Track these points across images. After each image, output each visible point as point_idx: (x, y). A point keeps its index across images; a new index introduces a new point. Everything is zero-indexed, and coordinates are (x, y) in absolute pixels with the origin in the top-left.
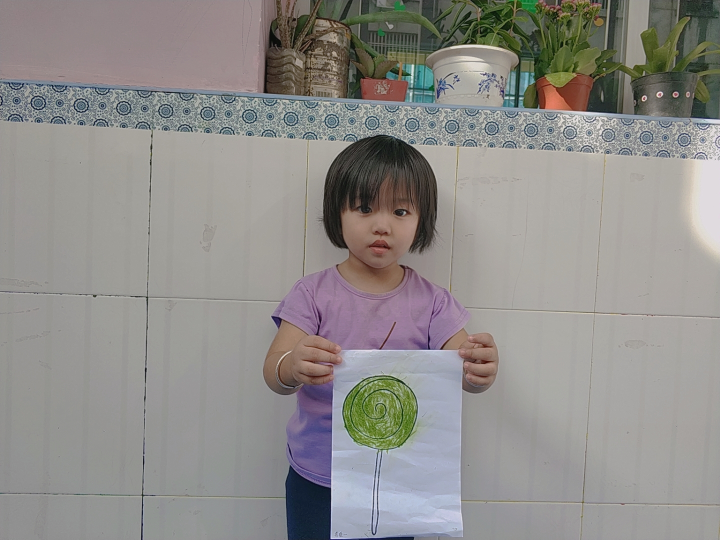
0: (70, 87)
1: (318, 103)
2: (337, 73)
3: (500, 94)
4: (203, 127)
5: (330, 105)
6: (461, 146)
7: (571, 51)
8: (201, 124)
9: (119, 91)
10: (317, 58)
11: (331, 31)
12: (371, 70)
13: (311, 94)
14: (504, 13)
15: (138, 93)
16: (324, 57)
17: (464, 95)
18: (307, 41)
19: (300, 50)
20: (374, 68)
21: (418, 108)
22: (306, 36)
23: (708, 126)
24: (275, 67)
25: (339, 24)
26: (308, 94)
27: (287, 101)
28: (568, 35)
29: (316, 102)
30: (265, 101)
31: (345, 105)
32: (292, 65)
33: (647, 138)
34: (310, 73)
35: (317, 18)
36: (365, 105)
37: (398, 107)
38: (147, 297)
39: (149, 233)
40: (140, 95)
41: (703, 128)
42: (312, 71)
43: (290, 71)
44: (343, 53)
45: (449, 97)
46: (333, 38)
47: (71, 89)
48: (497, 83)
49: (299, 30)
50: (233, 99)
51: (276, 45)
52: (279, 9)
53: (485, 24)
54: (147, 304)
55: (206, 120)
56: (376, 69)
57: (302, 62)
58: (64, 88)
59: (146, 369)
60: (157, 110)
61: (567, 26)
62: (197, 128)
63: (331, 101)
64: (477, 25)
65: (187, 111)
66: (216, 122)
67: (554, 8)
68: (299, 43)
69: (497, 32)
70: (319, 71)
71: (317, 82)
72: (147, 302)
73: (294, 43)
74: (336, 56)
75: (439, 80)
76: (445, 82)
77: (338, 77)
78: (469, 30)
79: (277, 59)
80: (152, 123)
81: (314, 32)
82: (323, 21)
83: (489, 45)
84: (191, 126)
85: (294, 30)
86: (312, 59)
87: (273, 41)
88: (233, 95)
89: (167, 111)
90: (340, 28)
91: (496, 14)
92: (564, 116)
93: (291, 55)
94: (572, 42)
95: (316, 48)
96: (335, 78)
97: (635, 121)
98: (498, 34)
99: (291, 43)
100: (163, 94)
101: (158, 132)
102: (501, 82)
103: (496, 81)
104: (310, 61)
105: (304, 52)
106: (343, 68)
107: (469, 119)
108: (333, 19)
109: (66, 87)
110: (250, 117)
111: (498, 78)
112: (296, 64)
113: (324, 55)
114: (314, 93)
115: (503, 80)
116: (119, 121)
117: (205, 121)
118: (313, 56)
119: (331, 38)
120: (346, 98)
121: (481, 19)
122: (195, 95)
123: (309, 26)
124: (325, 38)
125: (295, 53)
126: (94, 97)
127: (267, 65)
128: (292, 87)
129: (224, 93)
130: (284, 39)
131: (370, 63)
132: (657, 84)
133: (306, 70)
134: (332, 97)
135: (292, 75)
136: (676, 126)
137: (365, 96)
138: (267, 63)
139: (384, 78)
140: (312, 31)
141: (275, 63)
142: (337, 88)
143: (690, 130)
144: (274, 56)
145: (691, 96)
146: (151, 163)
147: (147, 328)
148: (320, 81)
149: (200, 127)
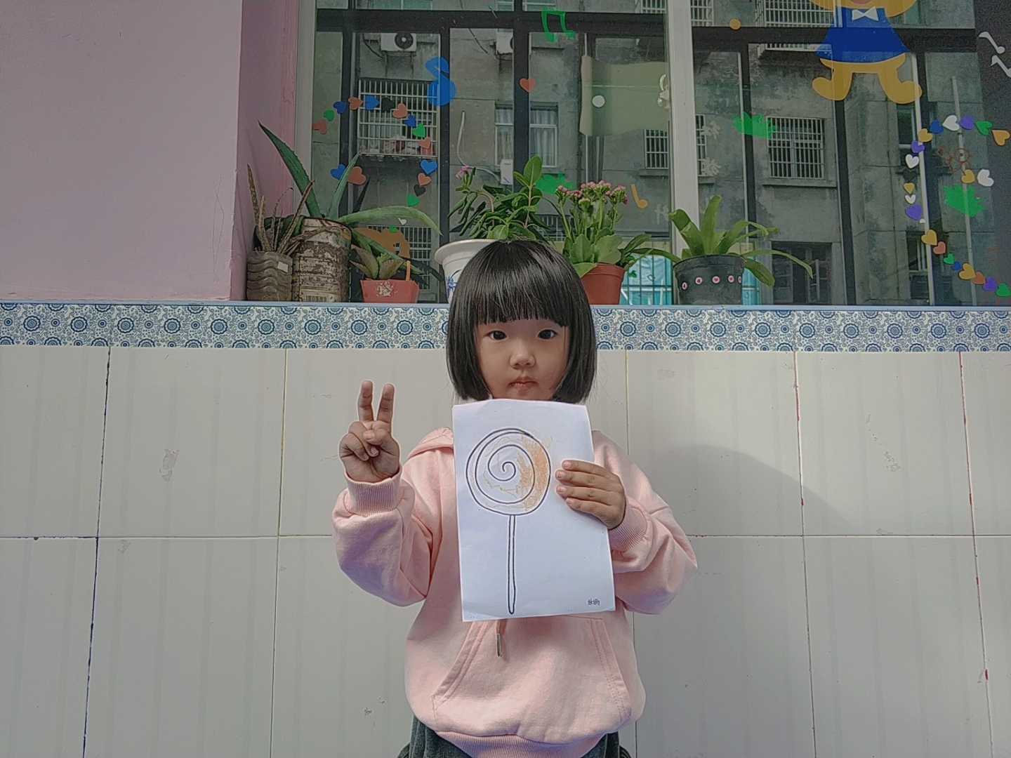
0: (21, 304)
2: (332, 275)
4: (166, 340)
5: (311, 310)
8: (164, 338)
9: (74, 306)
10: (306, 261)
11: (321, 231)
13: (300, 300)
15: (95, 308)
16: (315, 259)
18: (293, 244)
19: (286, 254)
20: (377, 268)
22: (291, 237)
23: (744, 313)
24: (256, 272)
25: (333, 224)
26: (297, 299)
27: (262, 308)
28: (590, 221)
29: (295, 308)
30: (236, 309)
31: (328, 309)
32: (273, 270)
33: (673, 330)
34: (299, 276)
35: (305, 218)
36: (351, 309)
37: (388, 309)
38: (97, 538)
39: (102, 462)
40: (97, 309)
41: (739, 315)
42: (301, 274)
43: (271, 276)
44: (338, 253)
46: (321, 238)
47: (21, 306)
49: (284, 230)
51: (256, 248)
52: (256, 210)
53: (495, 215)
54: (97, 546)
56: (380, 269)
57: (287, 266)
58: (14, 306)
59: (92, 625)
60: (116, 324)
61: (588, 211)
62: (160, 342)
63: (314, 306)
65: (149, 325)
66: (181, 335)
67: (578, 193)
68: (284, 246)
69: (509, 223)
70: (309, 274)
71: (306, 285)
72: (97, 543)
73: (278, 246)
74: (330, 257)
75: (448, 278)
76: (453, 281)
77: (332, 280)
78: (478, 223)
79: (257, 264)
80: (110, 339)
81: (303, 232)
82: (312, 220)
84: (153, 340)
86: (301, 261)
87: (257, 243)
88: (201, 304)
89: (126, 326)
90: (333, 227)
91: (507, 203)
95: (305, 250)
97: (658, 311)
98: (510, 225)
99: (274, 245)
100: (123, 307)
101: (116, 348)
104: (298, 263)
105: (290, 256)
106: (340, 270)
108: (326, 218)
109: (17, 304)
110: (220, 327)
112: (278, 268)
113: (315, 257)
114: (304, 298)
116: (73, 338)
117: (169, 334)
118: (302, 259)
121: (495, 210)
122: (159, 307)
123: (293, 226)
124: (316, 239)
125: (277, 257)
126: (47, 313)
127: (247, 271)
128: (274, 293)
129: (190, 303)
130: (262, 242)
131: (373, 263)
132: (695, 269)
133: (293, 274)
134: (325, 301)
135: (274, 279)
136: (707, 315)
137: (365, 299)
138: (247, 268)
139: (387, 279)
140: (300, 233)
141: (254, 268)
142: (332, 291)
143: (724, 318)
144: (254, 260)
145: (736, 280)
146: (107, 383)
147: (96, 573)
148: (311, 284)
149: (163, 341)
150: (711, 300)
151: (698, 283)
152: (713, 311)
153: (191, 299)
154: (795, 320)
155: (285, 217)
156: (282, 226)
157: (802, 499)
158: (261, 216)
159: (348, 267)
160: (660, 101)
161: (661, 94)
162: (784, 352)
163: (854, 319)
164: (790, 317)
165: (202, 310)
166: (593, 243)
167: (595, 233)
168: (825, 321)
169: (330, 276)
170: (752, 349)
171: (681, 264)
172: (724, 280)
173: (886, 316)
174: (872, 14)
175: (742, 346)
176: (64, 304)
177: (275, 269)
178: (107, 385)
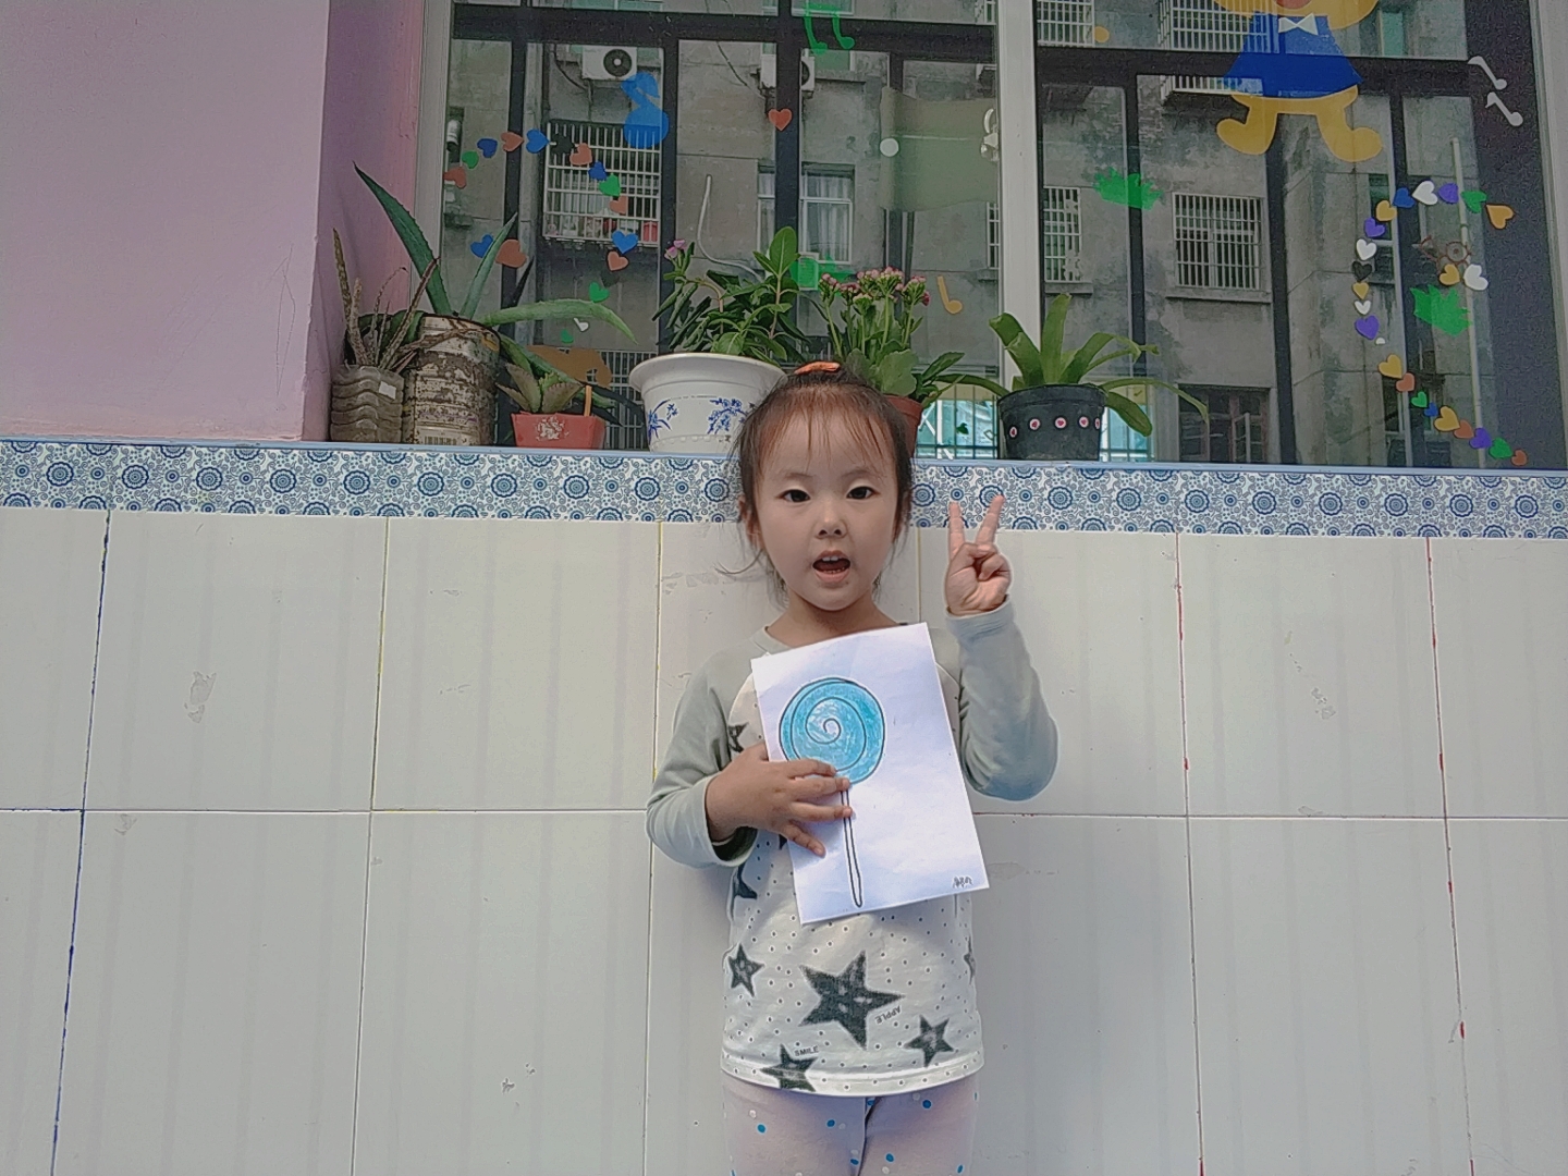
1: (405, 454)
2: (466, 405)
4: (199, 501)
5: (428, 457)
6: (664, 520)
7: (868, 358)
8: (197, 497)
9: (53, 444)
10: (426, 382)
11: (450, 337)
12: (534, 400)
15: (87, 448)
16: (439, 380)
17: (686, 436)
18: (406, 354)
19: (394, 370)
20: (539, 396)
22: (402, 344)
23: (1101, 474)
25: (469, 326)
27: (351, 454)
28: (869, 331)
30: (311, 455)
31: (455, 456)
32: (372, 394)
34: (414, 406)
36: (491, 456)
38: (83, 811)
39: (93, 692)
40: (90, 451)
41: (1092, 477)
42: (417, 403)
43: (368, 404)
44: (477, 371)
45: (665, 442)
46: (450, 346)
49: (391, 334)
50: (255, 453)
51: (347, 360)
52: (347, 302)
54: (82, 823)
55: (206, 489)
56: (544, 398)
57: (395, 389)
59: (72, 949)
60: (120, 475)
61: (866, 315)
62: (190, 504)
65: (172, 476)
66: (224, 494)
67: (854, 288)
68: (387, 357)
69: (744, 329)
70: (429, 403)
71: (425, 420)
72: (82, 820)
73: (381, 357)
74: (464, 377)
75: (648, 413)
76: (656, 417)
79: (346, 385)
80: (110, 498)
81: (421, 338)
82: (437, 319)
83: (725, 353)
84: (178, 500)
86: (418, 383)
87: (349, 355)
88: (254, 445)
89: (137, 477)
90: (470, 330)
93: (371, 378)
94: (877, 341)
95: (425, 365)
97: (970, 468)
98: (744, 333)
99: (374, 357)
100: (131, 448)
101: (120, 510)
103: (741, 411)
104: (413, 386)
105: (401, 374)
106: (480, 398)
107: (677, 475)
108: (457, 315)
110: (284, 482)
111: (744, 406)
112: (380, 391)
113: (439, 376)
114: (422, 439)
116: (50, 496)
117: (204, 492)
118: (419, 378)
119: (453, 348)
121: (725, 310)
122: (189, 449)
123: (406, 327)
124: (442, 348)
125: (379, 374)
126: (8, 456)
127: (332, 396)
128: (372, 430)
129: (239, 443)
130: (356, 351)
131: (532, 389)
132: (1029, 407)
133: (403, 404)
134: (455, 444)
135: (373, 409)
136: (1044, 476)
137: (518, 443)
138: (331, 390)
139: (553, 413)
140: (417, 337)
141: (342, 391)
142: (467, 430)
143: (1069, 481)
144: (342, 379)
145: (1092, 423)
146: (103, 567)
147: (79, 867)
148: (432, 419)
149: (194, 502)
150: (1052, 454)
151: (1033, 428)
152: (1053, 470)
153: (242, 438)
154: (1179, 485)
155: (393, 314)
156: (388, 327)
157: (1186, 760)
158: (353, 310)
159: (494, 394)
160: (984, 149)
161: (985, 138)
162: (1160, 534)
163: (1269, 484)
164: (1170, 480)
165: (258, 454)
166: (874, 363)
167: (878, 346)
168: (1225, 488)
169: (463, 407)
170: (1112, 528)
171: (1008, 399)
172: (1073, 423)
173: (1317, 480)
174: (1309, 25)
175: (1096, 524)
176: (37, 442)
177: (375, 393)
178: (103, 570)
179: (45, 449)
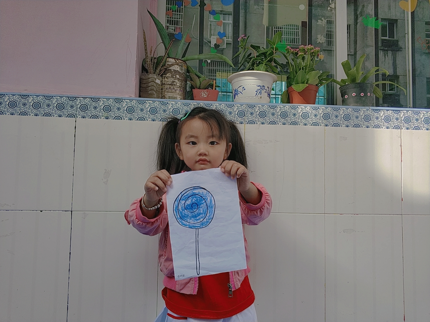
0: (31, 96)
1: (168, 102)
2: (180, 86)
3: (268, 96)
5: (175, 104)
6: (247, 124)
7: (305, 73)
8: (103, 114)
9: (58, 97)
10: (168, 79)
11: (175, 64)
12: (198, 85)
13: (165, 98)
14: (268, 53)
16: (172, 78)
17: (248, 97)
18: (162, 70)
19: (159, 75)
20: (199, 84)
21: (222, 104)
22: (161, 67)
23: (379, 111)
24: (145, 84)
26: (163, 98)
27: (151, 102)
28: (303, 64)
29: (167, 102)
30: (139, 102)
31: (183, 103)
32: (154, 83)
33: (347, 118)
34: (164, 86)
35: (167, 58)
36: (194, 103)
37: (212, 104)
38: (72, 211)
39: (73, 175)
40: (69, 99)
41: (377, 112)
42: (165, 85)
43: (153, 86)
44: (182, 76)
45: (240, 98)
46: (177, 68)
47: (31, 97)
48: (266, 91)
49: (158, 64)
50: (121, 101)
51: (145, 72)
52: (146, 53)
53: (258, 59)
55: (106, 112)
56: (201, 84)
57: (160, 81)
58: (27, 96)
59: (70, 252)
60: (79, 107)
61: (302, 59)
62: (101, 117)
63: (175, 101)
64: (254, 60)
65: (95, 108)
66: (112, 113)
67: (296, 51)
68: (158, 71)
69: (265, 63)
70: (169, 85)
71: (168, 91)
72: (72, 214)
73: (155, 71)
74: (179, 77)
75: (235, 89)
76: (238, 91)
77: (180, 89)
78: (250, 63)
79: (146, 79)
80: (76, 114)
81: (166, 65)
82: (171, 59)
83: (261, 71)
84: (98, 115)
85: (155, 64)
86: (165, 79)
87: (144, 69)
88: (121, 98)
90: (180, 62)
91: (264, 54)
92: (301, 107)
93: (154, 77)
94: (306, 68)
95: (167, 73)
96: (178, 89)
97: (340, 108)
98: (265, 64)
99: (153, 71)
100: (82, 99)
101: (79, 119)
102: (267, 90)
103: (265, 89)
104: (164, 80)
105: (161, 76)
106: (183, 84)
107: (250, 110)
108: (177, 58)
109: (28, 96)
110: (131, 110)
111: (266, 88)
112: (156, 82)
113: (172, 77)
114: (167, 96)
115: (269, 89)
116: (57, 114)
118: (166, 78)
119: (175, 68)
120: (185, 99)
121: (256, 57)
122: (100, 99)
124: (172, 68)
125: (155, 76)
126: (44, 101)
127: (140, 83)
128: (154, 94)
129: (116, 98)
131: (197, 81)
132: (352, 89)
133: (162, 85)
134: (177, 99)
135: (154, 88)
136: (362, 111)
137: (195, 98)
138: (140, 81)
139: (205, 89)
141: (144, 82)
142: (180, 94)
143: (370, 113)
144: (144, 78)
145: (371, 94)
146: (75, 136)
147: (71, 229)
148: (170, 90)
149: (103, 116)
150: (360, 104)
151: (353, 96)
152: (365, 110)
153: (117, 96)
154: (402, 115)
156: (157, 61)
157: (402, 198)
158: (149, 56)
159: (186, 83)
161: (330, 5)
162: (397, 130)
163: (429, 115)
168: (416, 116)
169: (179, 87)
171: (345, 86)
175: (378, 127)
176: (53, 96)
177: (155, 82)
178: (75, 137)
179: (55, 99)
